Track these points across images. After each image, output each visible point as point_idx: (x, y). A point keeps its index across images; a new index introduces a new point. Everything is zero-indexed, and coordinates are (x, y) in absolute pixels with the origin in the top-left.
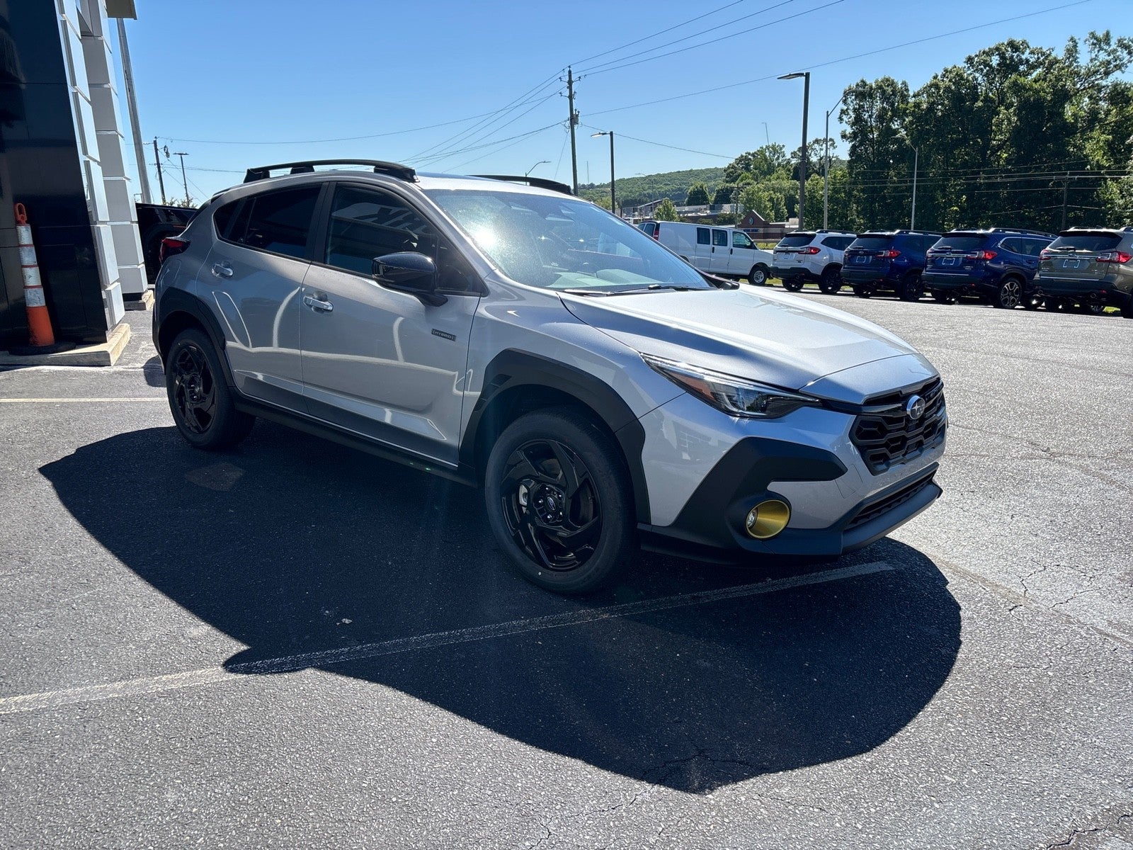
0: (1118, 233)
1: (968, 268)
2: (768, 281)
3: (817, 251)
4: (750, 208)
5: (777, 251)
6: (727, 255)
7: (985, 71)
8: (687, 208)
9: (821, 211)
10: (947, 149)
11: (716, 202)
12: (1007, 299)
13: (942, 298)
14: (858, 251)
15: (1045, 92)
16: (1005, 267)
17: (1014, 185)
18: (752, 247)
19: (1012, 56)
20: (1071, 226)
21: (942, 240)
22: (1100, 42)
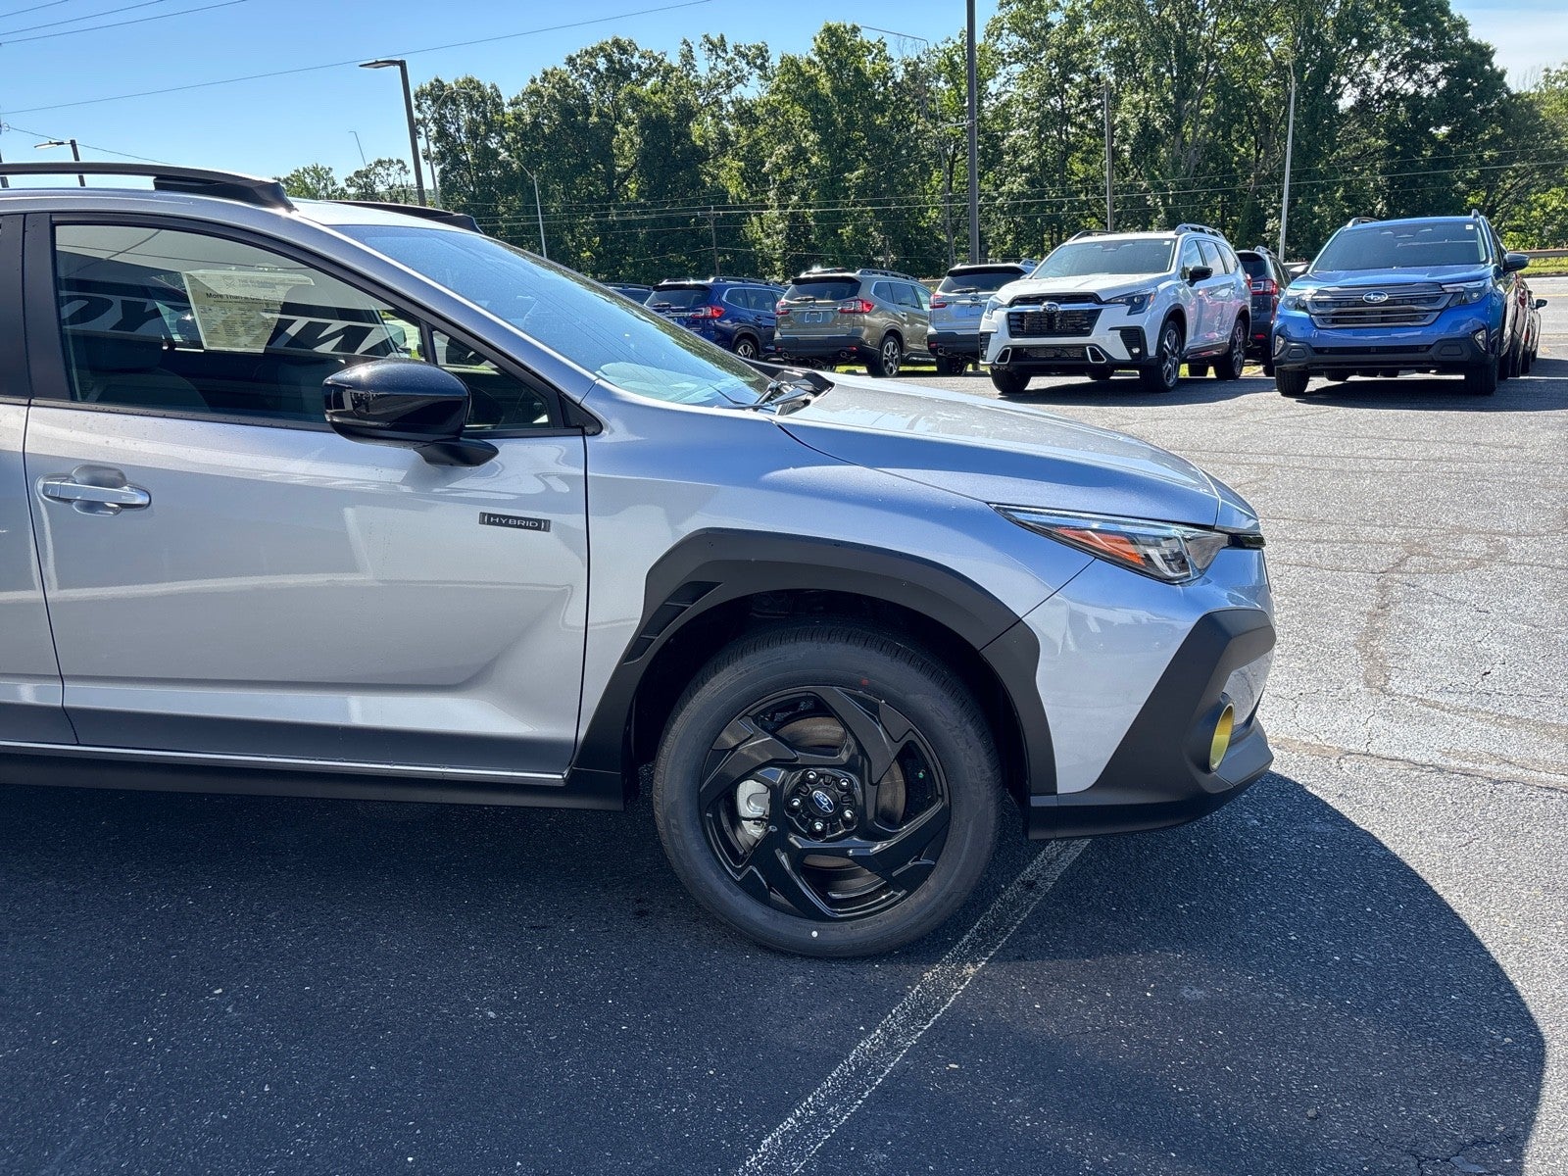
7: (592, 77)
10: (567, 177)
15: (667, 107)
16: (734, 326)
17: (654, 223)
19: (621, 59)
21: (655, 295)
22: (716, 47)
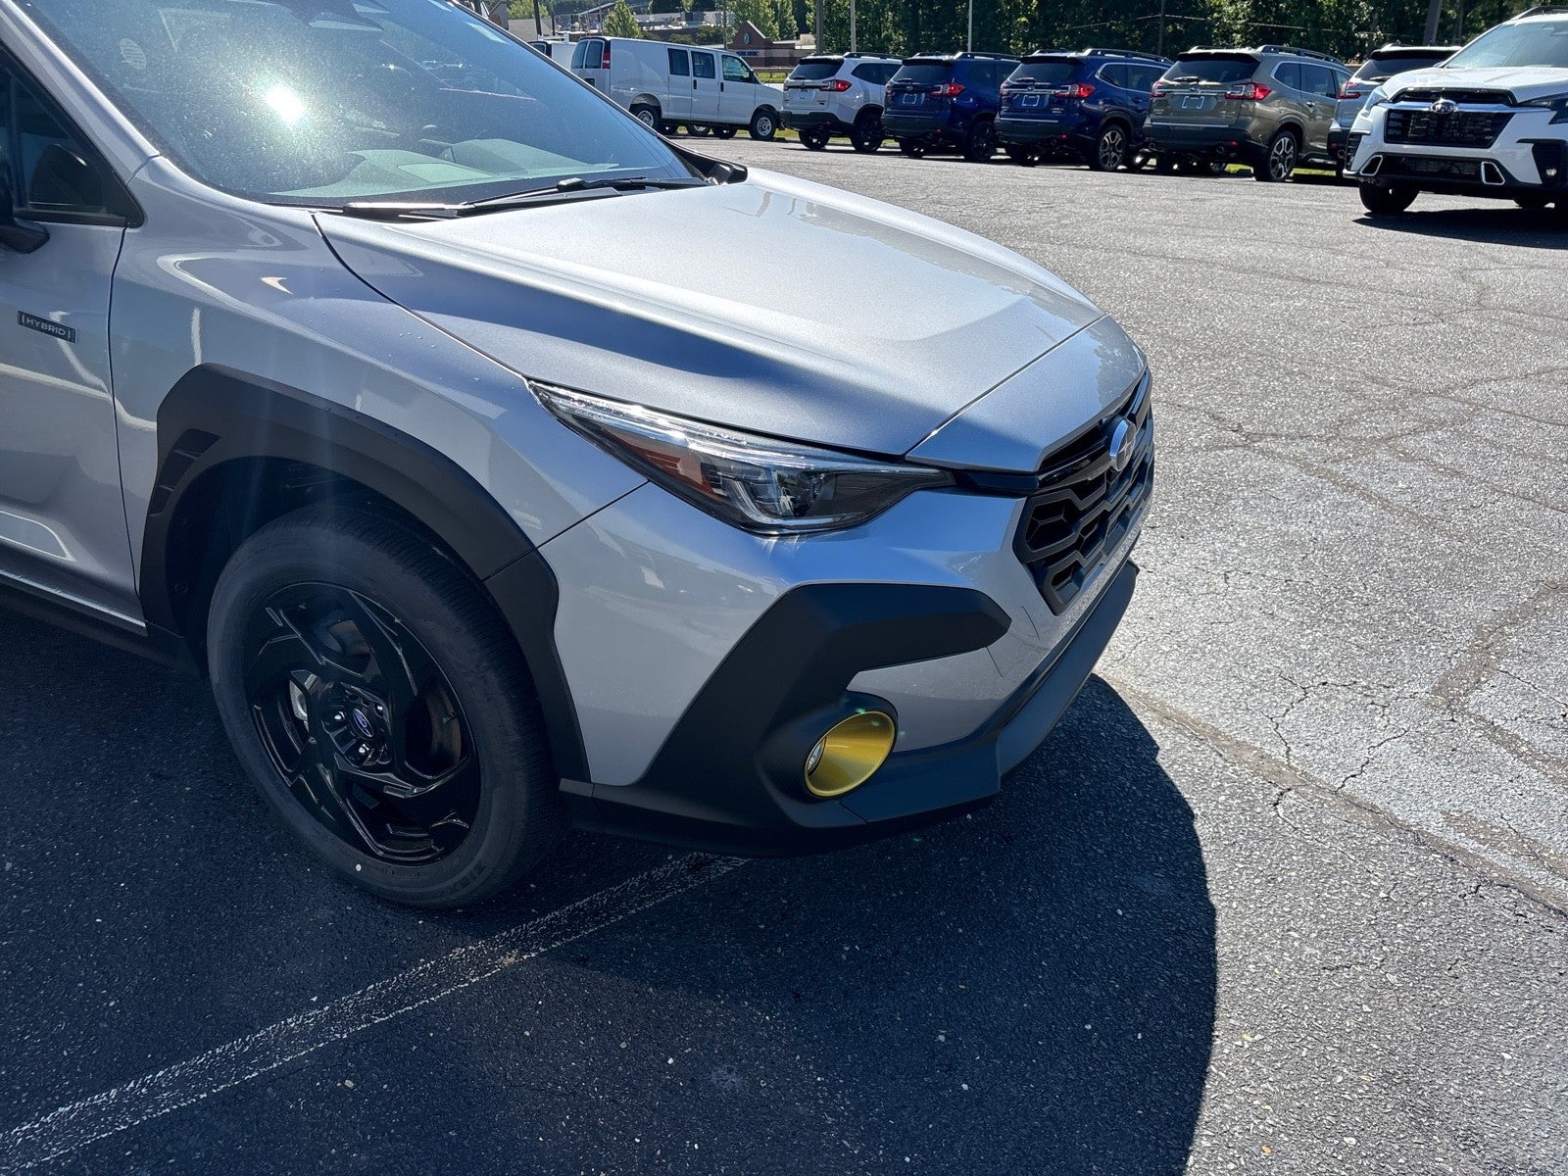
0: (1255, 55)
1: (1056, 110)
2: (778, 134)
3: (845, 86)
4: (745, 19)
5: (789, 87)
6: (717, 93)
8: (652, 18)
9: (844, 23)
11: (694, 8)
12: (1106, 157)
13: (1020, 157)
14: (904, 86)
16: (1105, 108)
18: (751, 80)
20: (1192, 46)
21: (1022, 67)
